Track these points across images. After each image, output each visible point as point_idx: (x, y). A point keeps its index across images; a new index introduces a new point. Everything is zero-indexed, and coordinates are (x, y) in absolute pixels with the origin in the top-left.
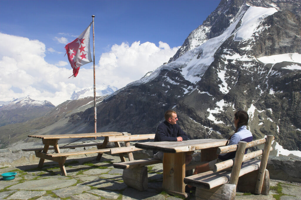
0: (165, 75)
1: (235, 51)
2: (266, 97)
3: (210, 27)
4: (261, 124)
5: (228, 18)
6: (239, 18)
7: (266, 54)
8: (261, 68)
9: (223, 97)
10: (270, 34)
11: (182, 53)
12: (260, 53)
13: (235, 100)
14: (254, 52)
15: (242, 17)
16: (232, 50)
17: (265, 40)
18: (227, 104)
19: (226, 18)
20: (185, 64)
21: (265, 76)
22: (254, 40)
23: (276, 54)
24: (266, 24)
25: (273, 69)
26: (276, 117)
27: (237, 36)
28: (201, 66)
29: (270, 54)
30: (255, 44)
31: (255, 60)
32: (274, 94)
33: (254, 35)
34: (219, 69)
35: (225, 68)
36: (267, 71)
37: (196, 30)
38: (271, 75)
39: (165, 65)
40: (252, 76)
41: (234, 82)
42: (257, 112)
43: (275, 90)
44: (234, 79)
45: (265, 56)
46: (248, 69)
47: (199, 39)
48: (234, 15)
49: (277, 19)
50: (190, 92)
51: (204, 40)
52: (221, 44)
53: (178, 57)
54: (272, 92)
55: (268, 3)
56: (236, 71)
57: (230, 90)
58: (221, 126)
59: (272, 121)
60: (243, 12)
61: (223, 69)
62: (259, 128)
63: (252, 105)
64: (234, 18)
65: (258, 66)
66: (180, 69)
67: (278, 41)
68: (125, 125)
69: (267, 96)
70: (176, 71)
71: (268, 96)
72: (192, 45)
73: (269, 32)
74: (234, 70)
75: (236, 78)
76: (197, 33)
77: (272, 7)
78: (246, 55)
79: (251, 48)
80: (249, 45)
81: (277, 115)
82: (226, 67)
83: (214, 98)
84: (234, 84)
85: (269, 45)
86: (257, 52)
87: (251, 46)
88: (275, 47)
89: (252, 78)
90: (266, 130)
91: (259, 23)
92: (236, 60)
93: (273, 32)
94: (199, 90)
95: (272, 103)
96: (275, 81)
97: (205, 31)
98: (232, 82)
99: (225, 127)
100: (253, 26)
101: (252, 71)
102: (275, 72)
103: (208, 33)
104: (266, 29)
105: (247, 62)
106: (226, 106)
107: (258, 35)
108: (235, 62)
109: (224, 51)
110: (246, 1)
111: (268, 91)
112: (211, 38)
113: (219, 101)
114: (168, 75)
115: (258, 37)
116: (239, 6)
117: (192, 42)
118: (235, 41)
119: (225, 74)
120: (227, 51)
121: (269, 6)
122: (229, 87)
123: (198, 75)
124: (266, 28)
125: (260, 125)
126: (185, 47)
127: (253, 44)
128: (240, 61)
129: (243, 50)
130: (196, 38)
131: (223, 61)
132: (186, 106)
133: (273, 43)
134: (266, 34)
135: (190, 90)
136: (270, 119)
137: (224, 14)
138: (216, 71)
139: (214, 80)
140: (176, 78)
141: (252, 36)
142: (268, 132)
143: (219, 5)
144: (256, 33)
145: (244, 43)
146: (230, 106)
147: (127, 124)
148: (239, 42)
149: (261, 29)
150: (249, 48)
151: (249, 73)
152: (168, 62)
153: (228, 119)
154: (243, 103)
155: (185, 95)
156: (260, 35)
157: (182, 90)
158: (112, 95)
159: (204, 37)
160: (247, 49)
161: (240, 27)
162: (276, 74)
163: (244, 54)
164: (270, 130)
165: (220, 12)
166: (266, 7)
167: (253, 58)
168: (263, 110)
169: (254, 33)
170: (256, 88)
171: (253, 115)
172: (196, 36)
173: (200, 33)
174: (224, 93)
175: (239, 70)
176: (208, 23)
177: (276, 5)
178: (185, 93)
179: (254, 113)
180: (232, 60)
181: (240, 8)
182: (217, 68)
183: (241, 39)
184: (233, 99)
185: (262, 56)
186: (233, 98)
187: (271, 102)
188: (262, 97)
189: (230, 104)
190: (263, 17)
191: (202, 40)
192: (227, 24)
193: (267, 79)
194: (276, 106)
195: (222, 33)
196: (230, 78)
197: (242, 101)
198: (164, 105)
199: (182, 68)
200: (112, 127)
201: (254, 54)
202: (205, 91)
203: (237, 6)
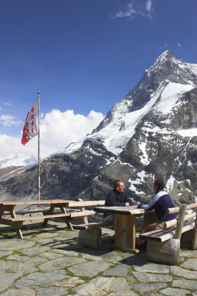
0: (88, 146)
1: (155, 124)
2: (185, 169)
3: (132, 101)
4: (180, 194)
5: (149, 93)
6: (159, 93)
7: (184, 128)
8: (179, 141)
9: (144, 168)
10: (187, 109)
11: (105, 125)
12: (178, 127)
13: (156, 171)
14: (173, 125)
15: (162, 92)
16: (152, 123)
17: (183, 114)
18: (148, 175)
19: (147, 93)
20: (107, 135)
21: (183, 149)
22: (173, 114)
23: (194, 128)
24: (184, 100)
25: (190, 142)
26: (194, 188)
27: (158, 110)
28: (123, 138)
29: (187, 128)
30: (174, 118)
31: (174, 133)
32: (192, 166)
33: (173, 109)
34: (140, 141)
35: (146, 141)
36: (185, 143)
37: (119, 103)
38: (189, 148)
39: (88, 136)
40: (172, 148)
41: (154, 154)
42: (176, 182)
43: (193, 162)
44: (155, 150)
45: (183, 129)
46: (167, 141)
47: (121, 111)
48: (155, 90)
49: (194, 95)
50: (113, 163)
51: (126, 113)
52: (142, 117)
53: (101, 129)
54: (190, 164)
55: (186, 80)
56: (156, 143)
57: (150, 162)
58: (142, 196)
59: (190, 192)
60: (163, 88)
61: (144, 141)
62: (178, 198)
63: (171, 176)
64: (154, 93)
65: (177, 139)
66: (102, 140)
67: (195, 116)
68: (47, 196)
69: (185, 167)
70: (99, 142)
71: (187, 167)
72: (114, 117)
73: (187, 107)
74: (154, 143)
75: (156, 150)
76: (119, 106)
77: (189, 84)
78: (166, 128)
79: (170, 121)
80: (168, 119)
81: (194, 186)
82: (147, 139)
83: (135, 169)
84: (154, 156)
85: (187, 119)
86: (176, 125)
87: (170, 120)
88: (193, 122)
89: (171, 150)
90: (185, 200)
91: (178, 98)
92: (156, 133)
93: (190, 107)
94: (121, 161)
95: (190, 175)
96: (193, 153)
97: (127, 104)
98: (152, 154)
99: (146, 198)
100: (172, 101)
101: (171, 144)
102: (192, 145)
103: (130, 106)
104: (184, 105)
105: (166, 135)
106: (147, 177)
107: (177, 110)
108: (155, 134)
109: (145, 124)
110: (165, 78)
111: (186, 163)
112: (132, 111)
113: (140, 171)
114: (91, 147)
115: (176, 111)
116: (159, 82)
117: (115, 115)
118: (155, 115)
119: (146, 146)
120: (148, 124)
121: (186, 83)
122: (150, 159)
123: (120, 147)
124: (184, 103)
125: (179, 196)
126: (108, 119)
127: (172, 118)
128: (160, 134)
129: (163, 123)
130: (118, 111)
131: (144, 133)
132: (108, 176)
133: (190, 118)
134: (184, 109)
135: (112, 161)
136: (188, 189)
137: (145, 89)
138: (137, 143)
139: (136, 151)
140: (99, 149)
141: (172, 110)
142: (187, 202)
143: (141, 80)
144: (175, 108)
145: (163, 117)
146: (151, 177)
147: (49, 194)
148: (159, 116)
149: (180, 104)
150: (168, 122)
151: (169, 145)
152: (91, 134)
153: (149, 190)
154: (163, 175)
155: (108, 166)
156: (179, 110)
157: (104, 160)
158: (36, 165)
159: (126, 110)
160: (166, 123)
161: (160, 102)
162: (194, 147)
163: (163, 127)
164: (188, 200)
165: (141, 87)
166: (184, 84)
167: (172, 131)
168: (181, 181)
169: (173, 108)
170: (175, 160)
171: (172, 186)
172: (118, 108)
173: (122, 106)
174: (145, 164)
175: (159, 142)
176: (130, 97)
177: (193, 82)
178: (107, 164)
179: (174, 184)
180: (153, 133)
181: (160, 84)
182: (138, 140)
183: (161, 113)
184: (154, 171)
185: (181, 129)
186: (154, 169)
187: (189, 173)
188: (181, 168)
189: (151, 175)
190: (181, 93)
191: (125, 113)
192: (148, 99)
193: (185, 151)
194: (194, 177)
195: (143, 107)
196: (151, 150)
197: (162, 172)
198: (86, 175)
199: (105, 140)
200: (34, 197)
201: (173, 128)
202: (126, 162)
203: (157, 82)
